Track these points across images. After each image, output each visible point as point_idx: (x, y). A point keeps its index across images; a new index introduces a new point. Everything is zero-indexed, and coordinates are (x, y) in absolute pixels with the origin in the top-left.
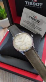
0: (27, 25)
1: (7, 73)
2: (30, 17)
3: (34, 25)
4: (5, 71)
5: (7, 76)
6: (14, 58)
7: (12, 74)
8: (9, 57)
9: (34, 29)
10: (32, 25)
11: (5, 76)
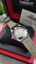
0: (26, 23)
1: (6, 57)
2: (28, 16)
3: (31, 22)
4: (4, 56)
5: (6, 59)
6: (11, 45)
7: (9, 58)
8: (7, 44)
9: (32, 25)
10: (30, 22)
11: (4, 60)
